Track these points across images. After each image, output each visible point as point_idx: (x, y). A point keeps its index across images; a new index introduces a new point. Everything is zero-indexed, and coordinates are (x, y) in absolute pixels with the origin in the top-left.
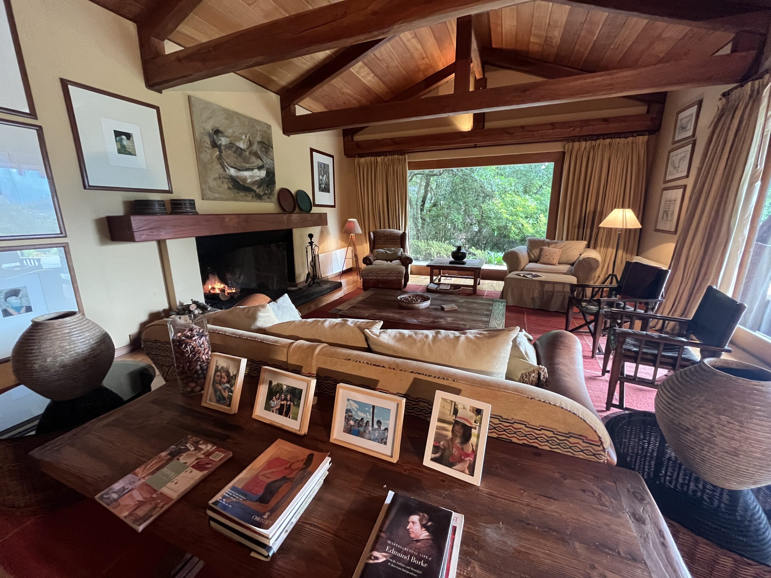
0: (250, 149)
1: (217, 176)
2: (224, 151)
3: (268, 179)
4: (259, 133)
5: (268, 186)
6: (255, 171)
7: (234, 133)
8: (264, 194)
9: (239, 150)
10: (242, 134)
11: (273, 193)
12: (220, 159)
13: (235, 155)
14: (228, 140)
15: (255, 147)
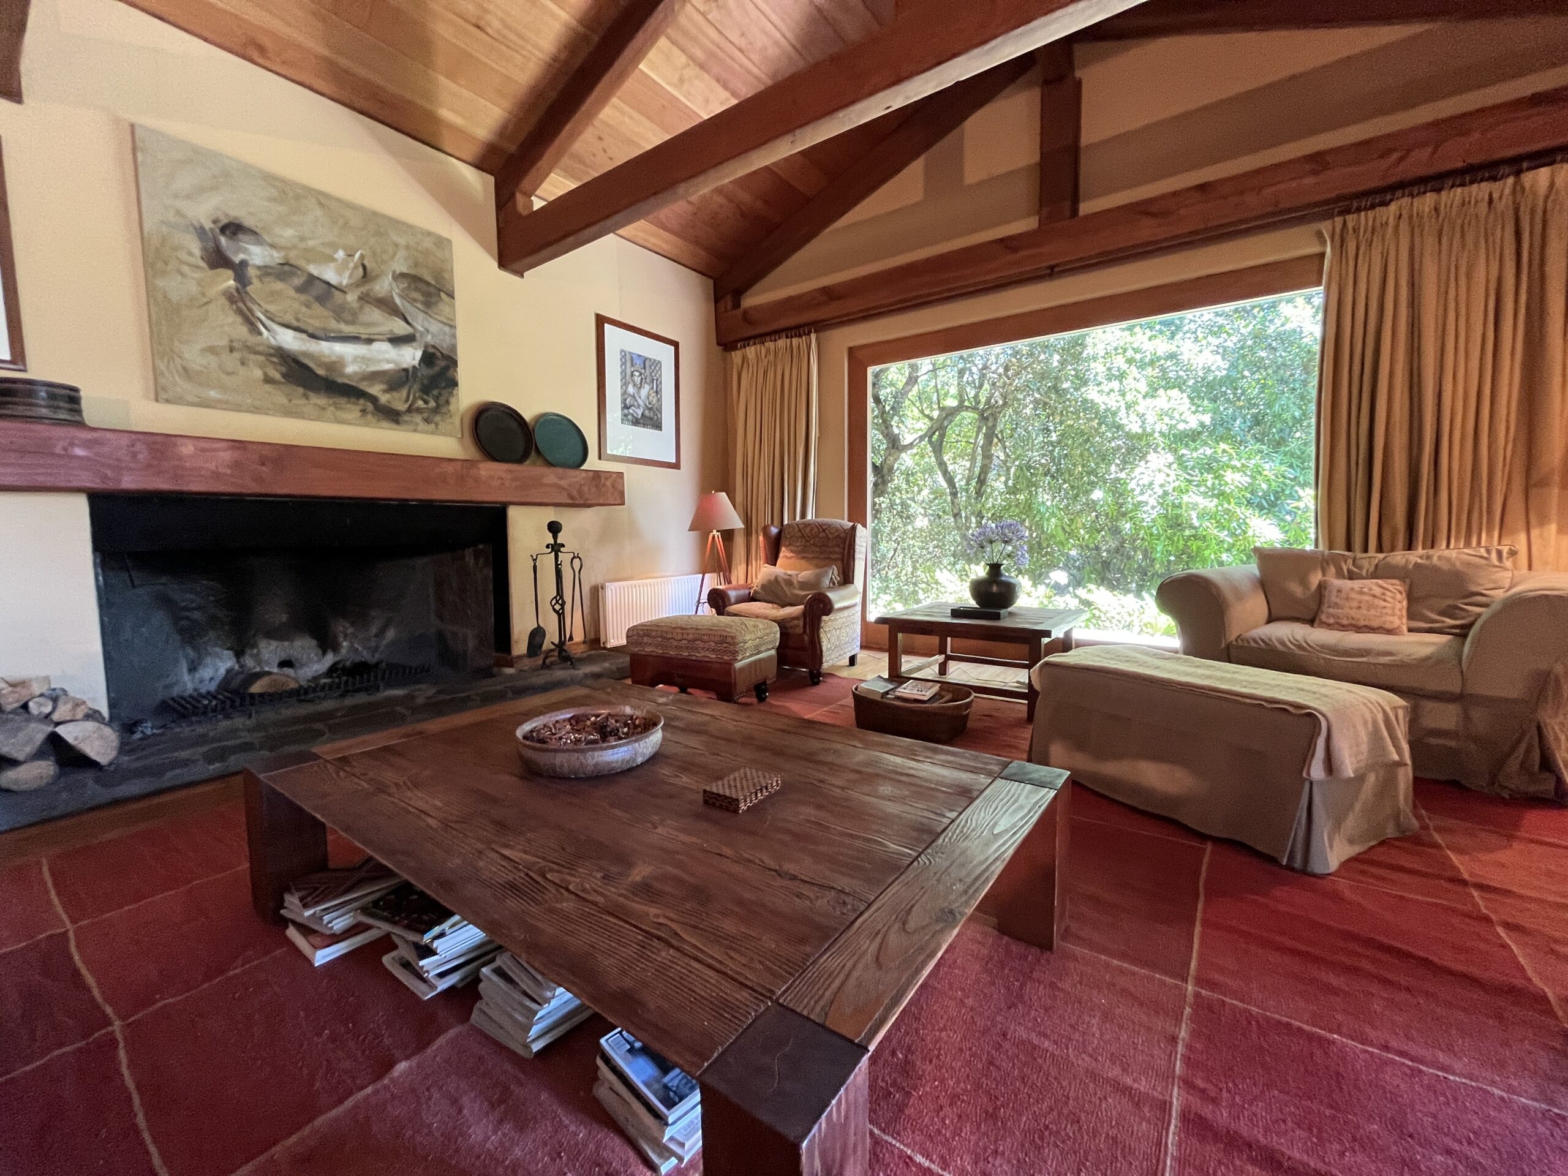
0: (364, 289)
1: (224, 342)
2: (255, 281)
3: (426, 372)
4: (402, 253)
5: (426, 390)
6: (376, 346)
7: (302, 239)
8: (409, 410)
9: (319, 289)
10: (335, 247)
11: (444, 410)
12: (238, 299)
13: (303, 297)
14: (277, 257)
15: (384, 286)
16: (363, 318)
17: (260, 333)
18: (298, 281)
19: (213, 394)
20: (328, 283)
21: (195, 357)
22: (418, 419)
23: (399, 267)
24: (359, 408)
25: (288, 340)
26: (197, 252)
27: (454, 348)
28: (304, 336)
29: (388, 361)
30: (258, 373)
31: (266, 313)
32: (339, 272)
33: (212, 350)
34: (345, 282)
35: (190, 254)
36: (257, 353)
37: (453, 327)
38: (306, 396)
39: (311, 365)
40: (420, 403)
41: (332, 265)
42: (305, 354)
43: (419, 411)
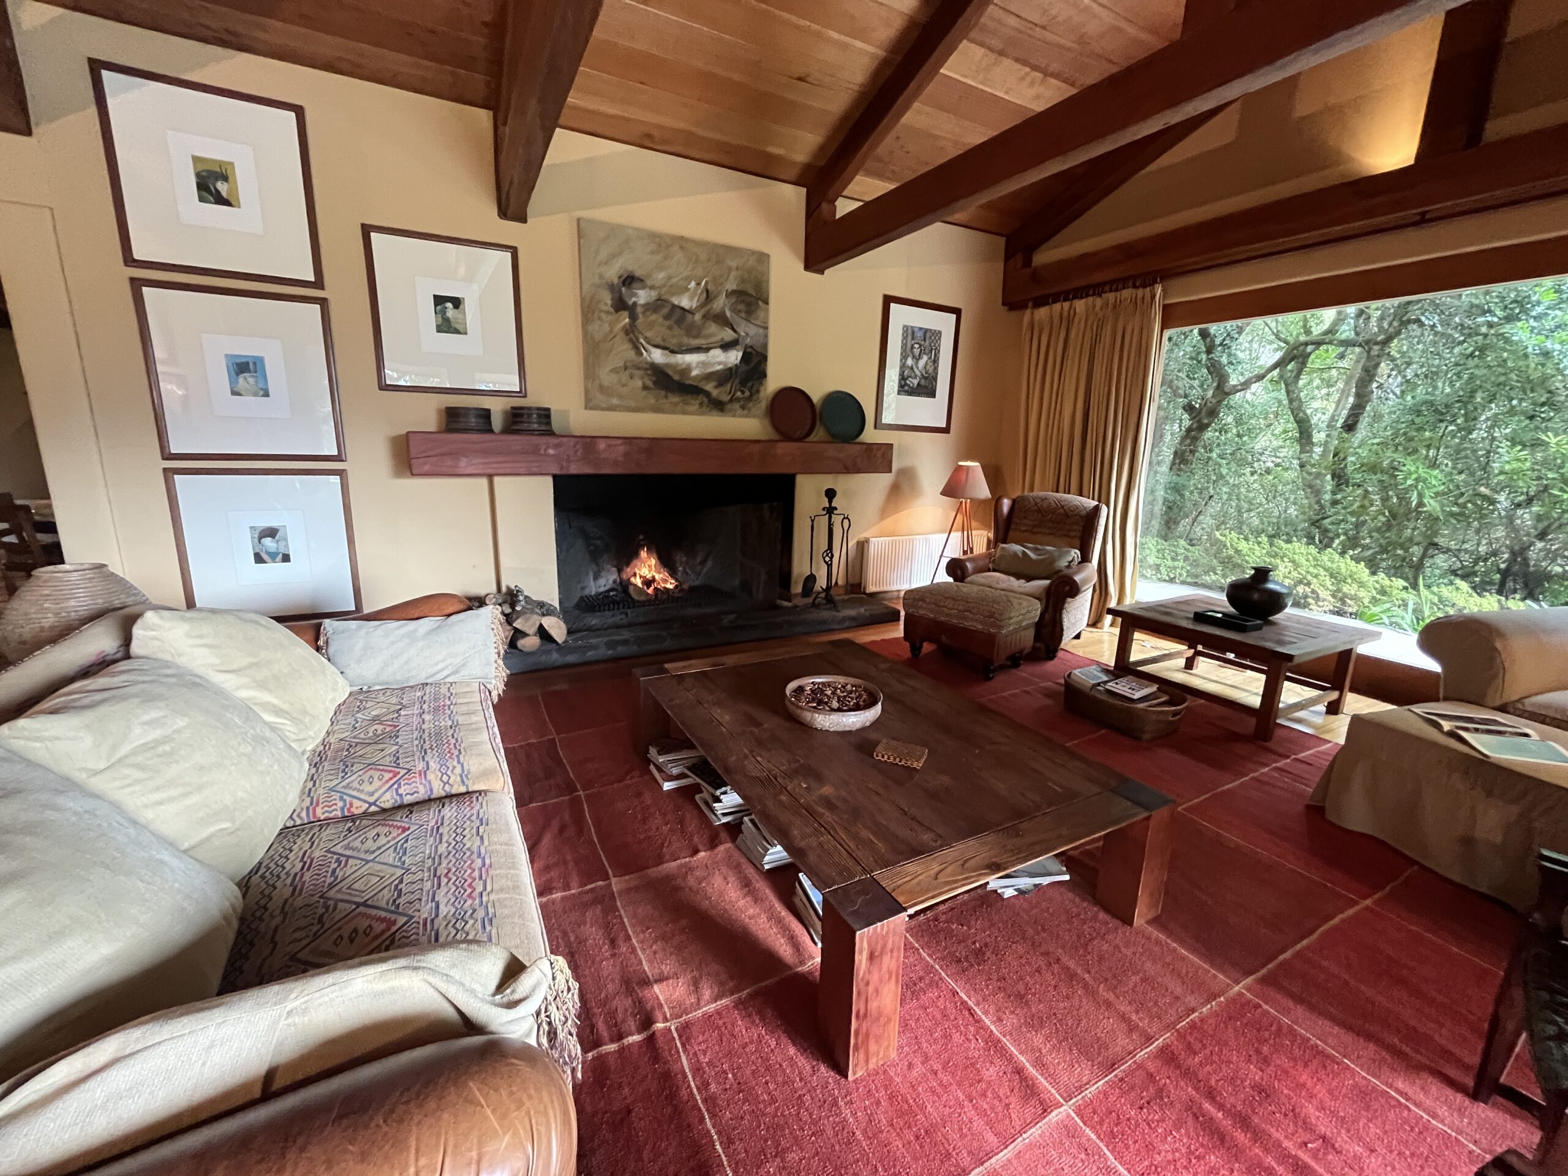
0: (705, 309)
1: (621, 364)
2: (641, 315)
3: (744, 368)
4: (733, 274)
5: (743, 383)
6: (713, 352)
7: (670, 278)
8: (731, 401)
9: (678, 312)
10: (688, 279)
11: (755, 397)
12: (630, 331)
13: (668, 323)
14: (654, 294)
15: (720, 303)
16: (705, 332)
17: (642, 354)
18: (666, 310)
19: (614, 401)
20: (683, 309)
21: (606, 377)
22: (736, 406)
23: (731, 285)
24: (698, 402)
25: (657, 356)
26: (609, 302)
27: (765, 346)
28: (667, 352)
29: (719, 363)
30: (639, 383)
31: (646, 338)
32: (691, 299)
33: (615, 371)
34: (694, 305)
35: (606, 304)
36: (638, 368)
37: (766, 328)
38: (666, 397)
39: (670, 373)
40: (739, 394)
41: (687, 294)
42: (667, 365)
43: (738, 400)
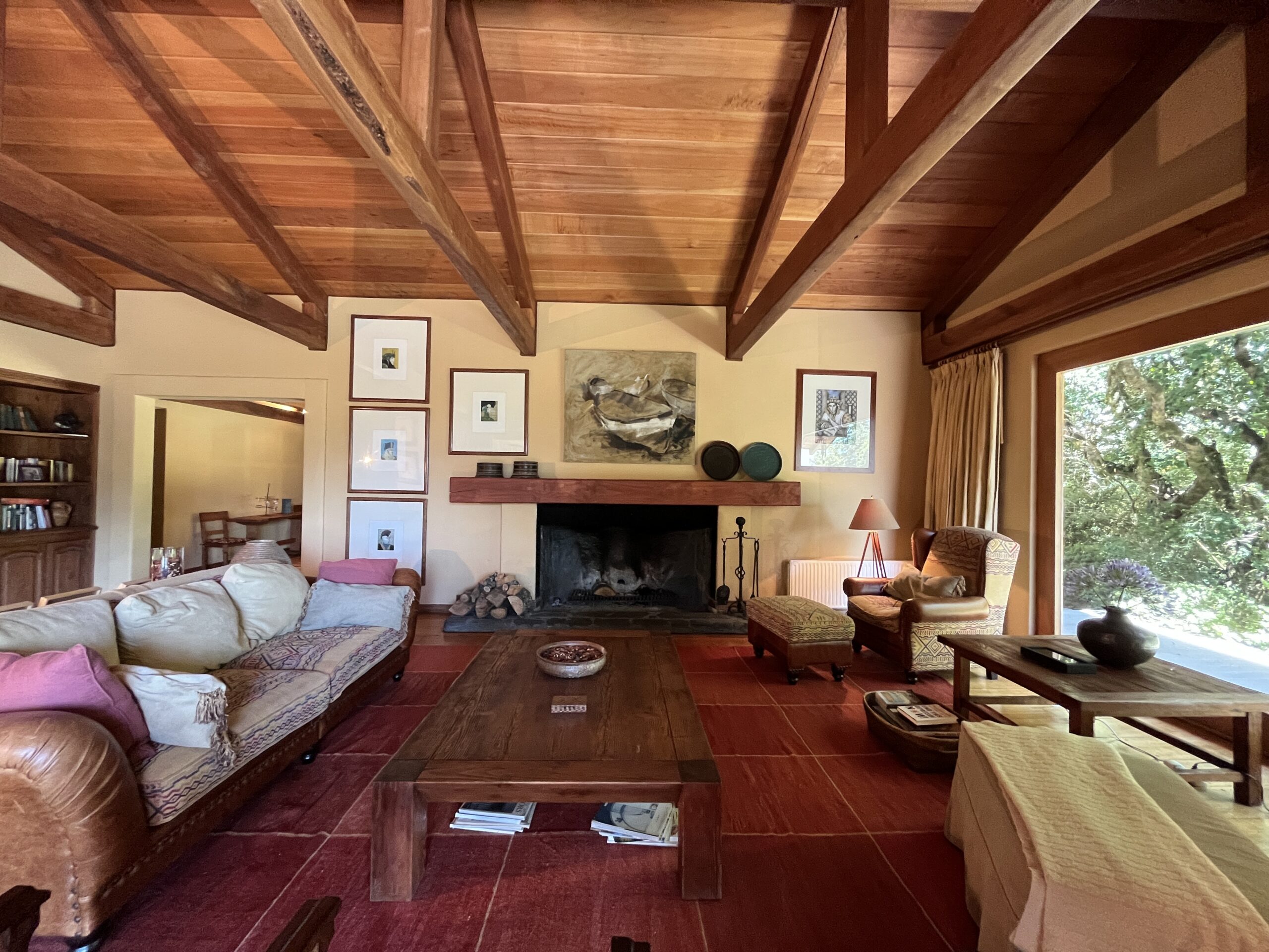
0: (647, 393)
1: (588, 432)
2: (602, 402)
3: (677, 430)
4: (668, 369)
7: (622, 377)
10: (635, 376)
11: (685, 450)
12: (594, 412)
13: (620, 404)
14: (611, 388)
15: (659, 389)
16: (646, 408)
17: (602, 426)
18: (619, 397)
19: (582, 456)
20: (631, 395)
21: (577, 440)
22: (670, 456)
23: (666, 377)
24: (641, 455)
25: (612, 426)
26: (581, 395)
27: (693, 414)
28: (619, 423)
29: (657, 428)
30: (599, 444)
31: (605, 416)
32: (637, 388)
33: (583, 437)
34: (639, 392)
35: (579, 397)
36: (600, 435)
37: (694, 402)
38: (618, 452)
39: (621, 436)
40: (673, 448)
41: (634, 385)
42: (619, 431)
43: (672, 452)
